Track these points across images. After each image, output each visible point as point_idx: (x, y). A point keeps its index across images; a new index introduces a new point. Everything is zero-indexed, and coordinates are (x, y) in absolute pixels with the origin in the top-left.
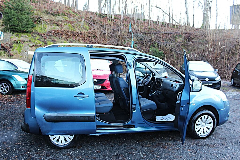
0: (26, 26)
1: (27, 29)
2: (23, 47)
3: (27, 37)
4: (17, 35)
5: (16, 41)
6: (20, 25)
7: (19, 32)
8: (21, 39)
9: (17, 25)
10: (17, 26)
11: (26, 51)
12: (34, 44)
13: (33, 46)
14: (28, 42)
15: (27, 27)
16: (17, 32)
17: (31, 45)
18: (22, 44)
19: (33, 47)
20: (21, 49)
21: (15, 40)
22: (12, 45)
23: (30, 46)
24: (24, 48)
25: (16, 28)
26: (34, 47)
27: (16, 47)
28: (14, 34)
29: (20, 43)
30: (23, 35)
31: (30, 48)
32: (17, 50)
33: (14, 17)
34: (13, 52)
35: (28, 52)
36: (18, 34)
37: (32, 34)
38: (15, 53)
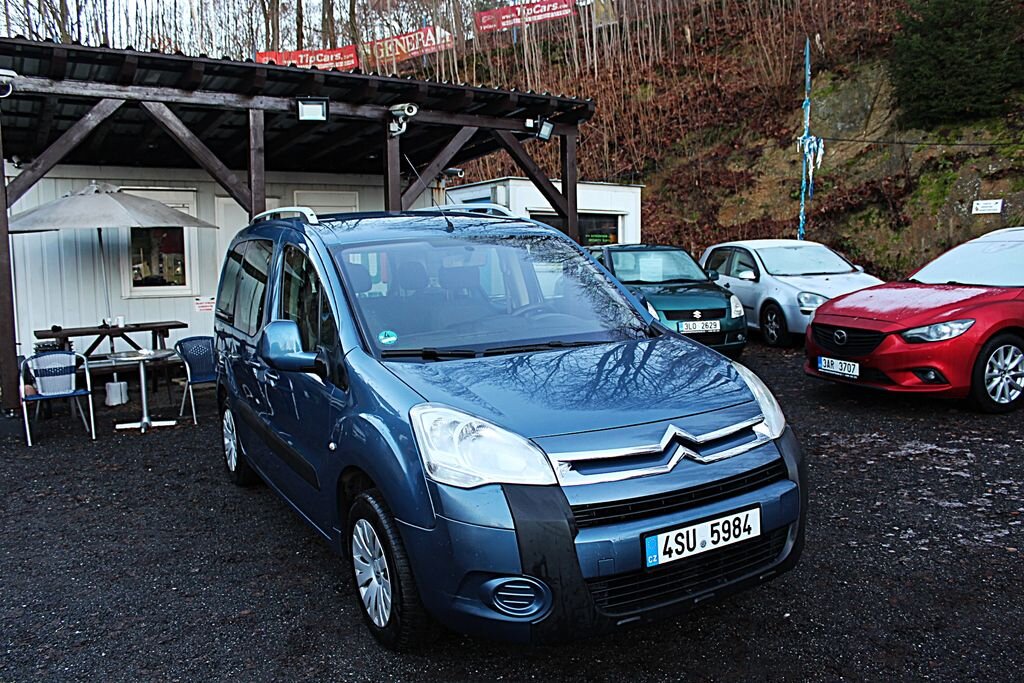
0: (974, 90)
1: (978, 100)
2: (955, 182)
3: (987, 135)
4: (944, 133)
5: (933, 162)
6: (947, 88)
7: (953, 122)
8: (958, 147)
9: (934, 93)
10: (936, 96)
11: (962, 202)
12: (1007, 165)
13: (1001, 171)
14: (980, 159)
15: (979, 94)
16: (944, 122)
17: (992, 169)
18: (956, 168)
19: (998, 179)
20: (943, 194)
21: (932, 158)
22: (917, 177)
23: (986, 176)
24: (956, 187)
25: (932, 108)
26: (1004, 177)
27: (929, 187)
28: (931, 134)
29: (945, 166)
30: (966, 131)
31: (986, 186)
32: (930, 196)
33: (922, 63)
34: (912, 207)
35: (975, 203)
36: (948, 127)
37: (1010, 120)
38: (919, 211)
